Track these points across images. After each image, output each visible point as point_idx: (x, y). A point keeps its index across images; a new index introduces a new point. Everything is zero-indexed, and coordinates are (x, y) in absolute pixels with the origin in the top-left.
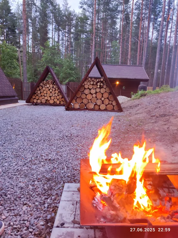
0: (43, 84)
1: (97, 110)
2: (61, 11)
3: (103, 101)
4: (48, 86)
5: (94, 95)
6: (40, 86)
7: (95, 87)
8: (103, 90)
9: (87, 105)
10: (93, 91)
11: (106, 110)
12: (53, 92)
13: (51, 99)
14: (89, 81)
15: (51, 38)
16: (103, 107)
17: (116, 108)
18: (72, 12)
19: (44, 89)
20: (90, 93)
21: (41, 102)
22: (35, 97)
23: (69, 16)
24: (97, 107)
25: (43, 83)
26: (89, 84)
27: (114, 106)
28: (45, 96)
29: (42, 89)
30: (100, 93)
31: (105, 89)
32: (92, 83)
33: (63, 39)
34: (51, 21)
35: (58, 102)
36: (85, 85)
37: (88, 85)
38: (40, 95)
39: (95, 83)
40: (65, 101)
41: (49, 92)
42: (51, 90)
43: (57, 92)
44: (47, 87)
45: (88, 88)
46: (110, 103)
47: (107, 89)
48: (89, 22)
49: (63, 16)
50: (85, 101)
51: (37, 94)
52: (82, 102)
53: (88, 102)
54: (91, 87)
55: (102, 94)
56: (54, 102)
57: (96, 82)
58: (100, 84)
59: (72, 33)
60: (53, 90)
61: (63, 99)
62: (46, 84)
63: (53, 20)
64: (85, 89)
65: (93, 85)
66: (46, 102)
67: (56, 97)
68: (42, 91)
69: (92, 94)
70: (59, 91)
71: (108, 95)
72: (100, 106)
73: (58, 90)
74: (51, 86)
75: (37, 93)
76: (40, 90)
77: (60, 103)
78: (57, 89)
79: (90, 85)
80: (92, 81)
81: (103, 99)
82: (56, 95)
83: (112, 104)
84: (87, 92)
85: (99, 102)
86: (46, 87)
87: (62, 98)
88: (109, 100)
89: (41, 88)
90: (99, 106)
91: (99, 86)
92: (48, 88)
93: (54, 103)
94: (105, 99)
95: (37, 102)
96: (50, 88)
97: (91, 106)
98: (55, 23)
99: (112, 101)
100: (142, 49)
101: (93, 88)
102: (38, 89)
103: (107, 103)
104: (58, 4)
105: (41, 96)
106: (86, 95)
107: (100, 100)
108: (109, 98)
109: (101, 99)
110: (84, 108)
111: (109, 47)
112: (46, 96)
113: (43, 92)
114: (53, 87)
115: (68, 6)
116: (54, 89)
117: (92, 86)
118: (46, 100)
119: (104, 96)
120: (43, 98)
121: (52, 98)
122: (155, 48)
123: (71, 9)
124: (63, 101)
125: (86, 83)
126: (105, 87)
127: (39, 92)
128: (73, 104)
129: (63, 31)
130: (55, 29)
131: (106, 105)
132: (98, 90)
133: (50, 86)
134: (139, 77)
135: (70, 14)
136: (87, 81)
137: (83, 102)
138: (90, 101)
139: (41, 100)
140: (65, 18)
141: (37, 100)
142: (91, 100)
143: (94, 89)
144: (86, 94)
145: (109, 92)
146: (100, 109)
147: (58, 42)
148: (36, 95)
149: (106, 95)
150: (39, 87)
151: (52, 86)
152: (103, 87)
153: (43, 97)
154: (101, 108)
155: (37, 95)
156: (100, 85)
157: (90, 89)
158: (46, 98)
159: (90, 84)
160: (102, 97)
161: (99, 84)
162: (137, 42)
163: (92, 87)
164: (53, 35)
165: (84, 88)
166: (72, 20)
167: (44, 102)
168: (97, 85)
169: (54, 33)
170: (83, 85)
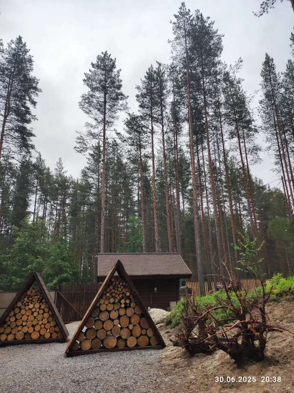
0: (23, 303)
1: (122, 350)
2: (52, 176)
3: (131, 331)
4: (31, 306)
5: (116, 322)
6: (17, 307)
7: (117, 307)
8: (130, 312)
9: (105, 342)
10: (114, 315)
11: (137, 347)
12: (40, 318)
13: (34, 330)
14: (108, 298)
15: (33, 213)
16: (132, 342)
17: (154, 342)
18: (68, 178)
19: (23, 312)
20: (110, 319)
21: (15, 339)
22: (5, 329)
23: (63, 183)
24: (121, 344)
25: (22, 301)
26: (107, 302)
27: (149, 338)
28: (23, 326)
29: (20, 312)
30: (125, 316)
31: (134, 308)
32: (112, 300)
33: (51, 214)
34: (34, 189)
35: (47, 336)
36: (101, 304)
37: (106, 305)
38: (13, 325)
39: (117, 301)
40: (61, 331)
41: (31, 318)
42: (35, 314)
43: (46, 315)
44: (29, 309)
45: (106, 310)
46: (143, 333)
47: (137, 308)
48: (93, 191)
49: (55, 182)
50: (101, 334)
51: (9, 323)
52: (96, 337)
53: (107, 335)
54: (110, 307)
55: (130, 318)
56: (40, 335)
57: (119, 298)
58: (125, 300)
59: (68, 205)
60: (39, 314)
61: (57, 329)
62: (29, 302)
63: (38, 188)
64: (101, 311)
65: (114, 303)
66: (24, 338)
67: (45, 325)
68: (18, 316)
69: (113, 320)
70: (50, 313)
71: (139, 318)
72: (128, 340)
73: (48, 312)
74: (37, 305)
75: (9, 321)
76: (15, 315)
77: (51, 337)
78: (47, 310)
79: (109, 305)
80: (112, 297)
81: (131, 327)
82: (45, 321)
83: (146, 335)
84: (103, 317)
85: (124, 334)
86: (27, 308)
87: (55, 327)
88: (141, 328)
89: (17, 310)
90: (126, 340)
91: (123, 306)
92: (31, 309)
93: (39, 338)
94: (134, 326)
95: (6, 339)
96: (33, 310)
97: (112, 343)
98: (41, 193)
99: (146, 330)
100: (173, 225)
101: (114, 308)
102: (12, 313)
103: (138, 334)
104: (47, 167)
105: (17, 326)
106: (103, 322)
107: (127, 330)
108: (141, 324)
109: (128, 327)
110: (99, 347)
111: (123, 222)
112: (26, 325)
113: (21, 318)
114: (40, 308)
115: (63, 171)
116: (41, 312)
117: (112, 305)
118: (25, 334)
119: (132, 321)
120: (19, 331)
121: (37, 328)
122: (190, 223)
123: (67, 175)
124: (57, 332)
125: (102, 301)
126: (133, 305)
127: (13, 319)
128: (78, 342)
129: (52, 203)
130: (40, 200)
131: (137, 338)
132: (122, 312)
133: (34, 307)
134: (176, 272)
135: (65, 180)
136: (104, 298)
137: (98, 336)
138: (109, 333)
139: (15, 334)
140: (56, 185)
141: (8, 335)
142: (111, 330)
143: (115, 311)
144: (103, 320)
145: (139, 313)
146: (128, 347)
147: (43, 218)
148: (5, 326)
149: (135, 319)
150: (13, 309)
151: (39, 306)
152: (130, 306)
153: (20, 328)
154: (128, 344)
155: (9, 326)
156: (125, 304)
157: (109, 312)
158: (25, 329)
159: (110, 303)
160: (130, 323)
161: (123, 301)
162: (166, 218)
163: (112, 308)
164: (36, 208)
165: (99, 311)
166: (68, 187)
167: (21, 338)
168: (121, 304)
169: (37, 205)
170: (98, 305)
